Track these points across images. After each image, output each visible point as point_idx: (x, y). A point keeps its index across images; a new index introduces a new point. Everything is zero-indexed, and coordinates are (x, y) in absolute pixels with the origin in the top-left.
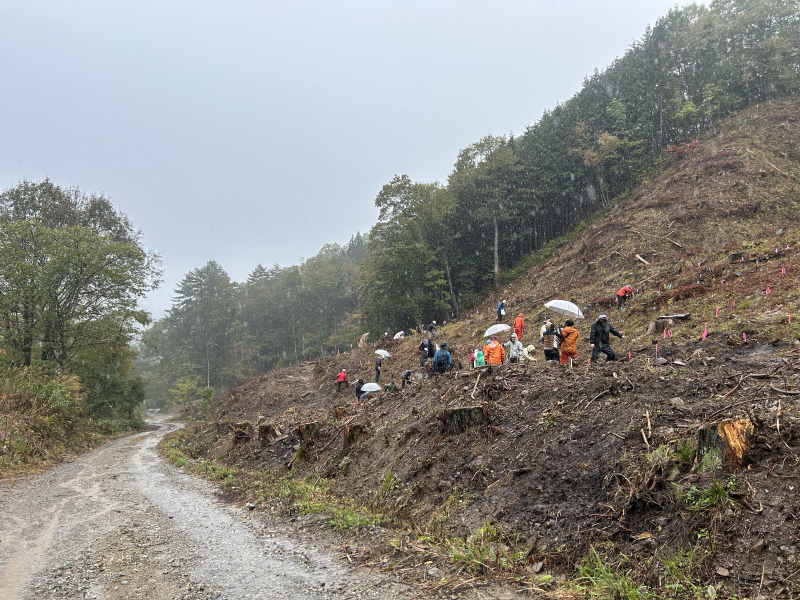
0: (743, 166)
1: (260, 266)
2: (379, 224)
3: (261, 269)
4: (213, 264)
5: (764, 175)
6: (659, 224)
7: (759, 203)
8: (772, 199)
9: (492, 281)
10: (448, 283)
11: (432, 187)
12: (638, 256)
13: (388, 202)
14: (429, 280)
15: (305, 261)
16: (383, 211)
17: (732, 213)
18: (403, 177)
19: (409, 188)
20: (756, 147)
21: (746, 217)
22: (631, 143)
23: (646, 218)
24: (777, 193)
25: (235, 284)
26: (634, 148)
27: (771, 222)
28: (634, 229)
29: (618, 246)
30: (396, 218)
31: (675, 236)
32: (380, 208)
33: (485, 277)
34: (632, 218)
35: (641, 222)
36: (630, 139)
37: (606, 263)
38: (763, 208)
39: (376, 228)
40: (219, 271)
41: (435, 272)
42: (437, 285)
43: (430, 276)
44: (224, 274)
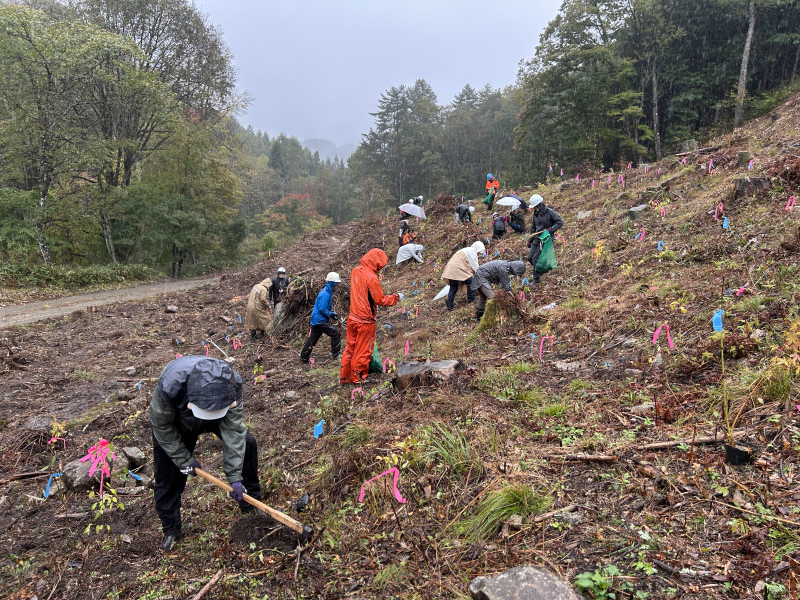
1: (468, 87)
3: (468, 91)
9: (729, 110)
14: (615, 106)
33: (717, 106)
40: (428, 91)
41: (628, 94)
42: (627, 115)
43: (615, 101)
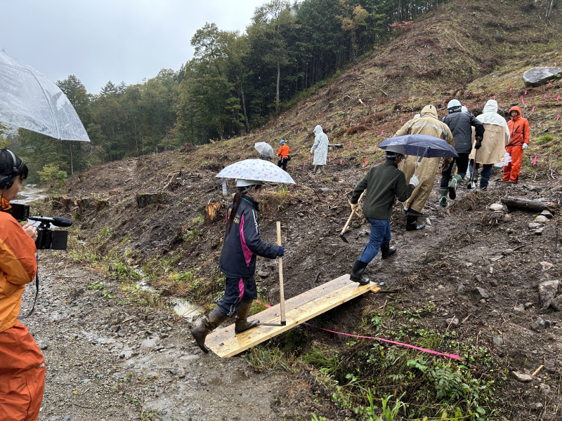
0: (439, 42)
1: (110, 83)
2: (194, 59)
3: (110, 86)
4: (73, 78)
5: (449, 50)
6: (378, 78)
7: (440, 70)
8: (450, 67)
9: (274, 108)
10: (242, 107)
11: (234, 35)
12: (360, 100)
13: (201, 43)
14: (229, 104)
15: (147, 81)
16: (197, 49)
17: (423, 75)
18: (212, 25)
19: (216, 34)
20: (453, 28)
21: (431, 78)
22: (378, 16)
23: (371, 74)
24: (454, 63)
25: (90, 95)
26: (379, 19)
27: (446, 83)
28: (362, 81)
29: (350, 92)
30: (206, 55)
31: (386, 88)
32: (195, 47)
33: (269, 106)
34: (363, 73)
35: (368, 76)
36: (377, 13)
37: (340, 104)
38: (443, 73)
39: (192, 62)
40: (78, 84)
41: (233, 99)
42: (235, 109)
43: (229, 102)
44: (82, 86)
